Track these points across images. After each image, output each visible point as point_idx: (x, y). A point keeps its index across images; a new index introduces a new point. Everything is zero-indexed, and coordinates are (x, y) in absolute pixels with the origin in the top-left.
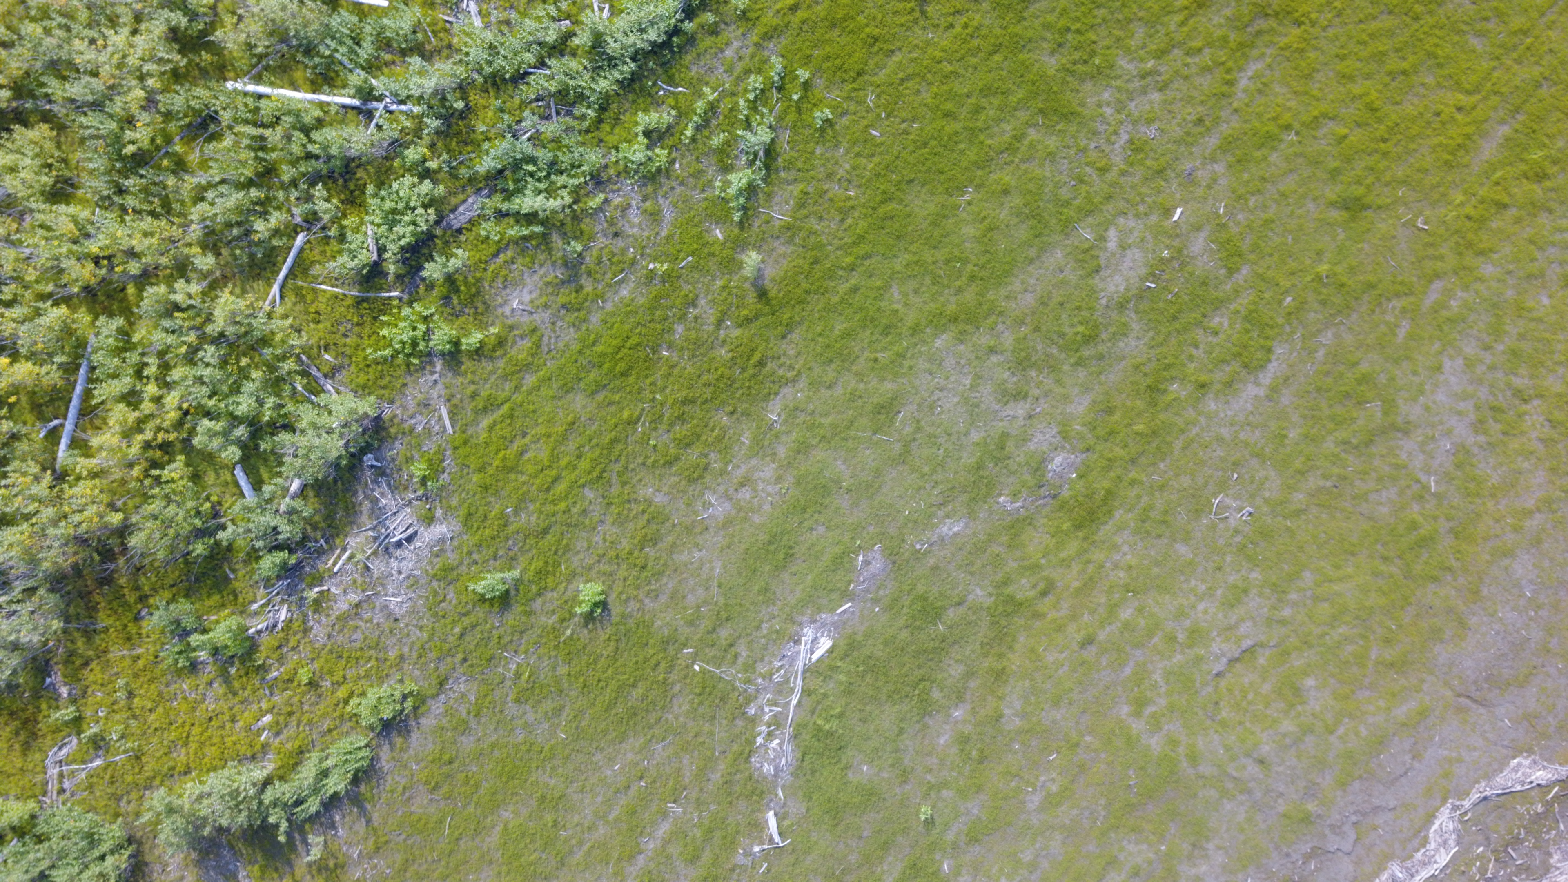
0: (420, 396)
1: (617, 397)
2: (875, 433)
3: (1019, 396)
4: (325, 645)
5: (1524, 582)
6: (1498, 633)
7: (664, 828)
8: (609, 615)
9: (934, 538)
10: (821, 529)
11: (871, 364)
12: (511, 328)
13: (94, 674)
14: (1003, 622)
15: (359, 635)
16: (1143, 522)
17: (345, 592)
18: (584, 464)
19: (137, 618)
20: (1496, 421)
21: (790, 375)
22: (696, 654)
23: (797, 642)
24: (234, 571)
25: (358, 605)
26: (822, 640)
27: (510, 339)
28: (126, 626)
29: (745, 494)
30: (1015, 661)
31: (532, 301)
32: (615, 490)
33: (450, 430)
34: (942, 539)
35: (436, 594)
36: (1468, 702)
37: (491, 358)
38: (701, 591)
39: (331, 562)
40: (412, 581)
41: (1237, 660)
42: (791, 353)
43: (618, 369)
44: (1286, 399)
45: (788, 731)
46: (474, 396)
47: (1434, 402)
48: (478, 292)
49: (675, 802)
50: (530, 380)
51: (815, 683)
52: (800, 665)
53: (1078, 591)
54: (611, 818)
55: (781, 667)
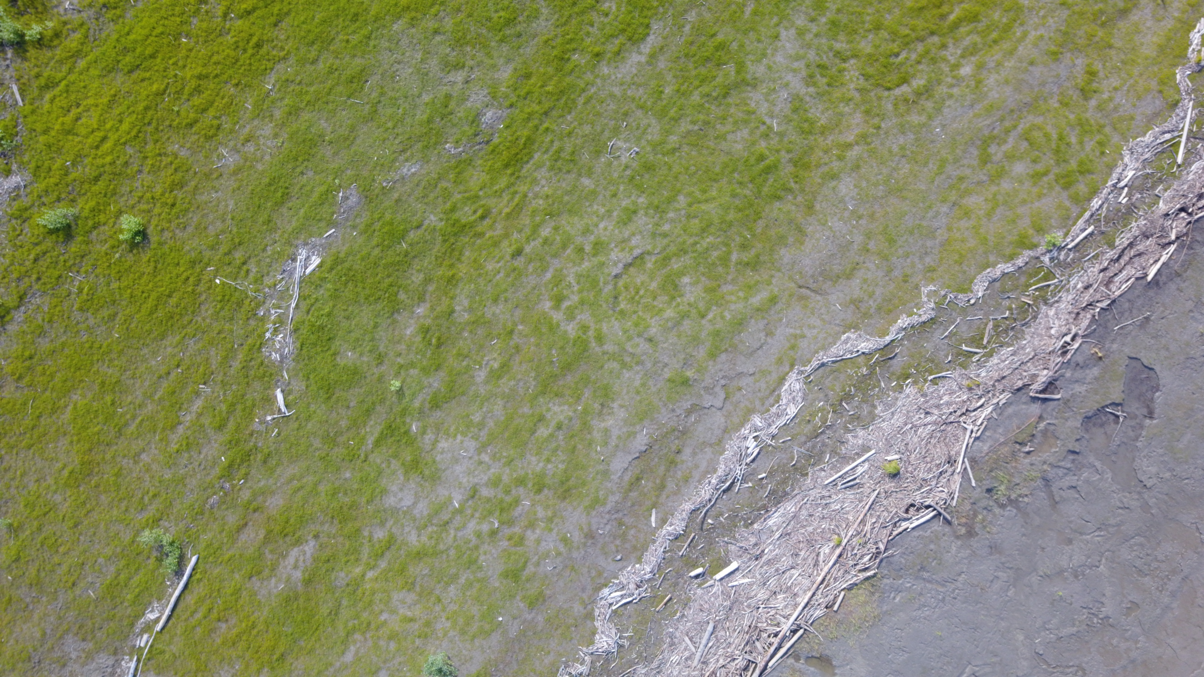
1: (148, 75)
2: (349, 98)
3: (458, 66)
5: (847, 199)
6: (828, 238)
7: (199, 404)
8: (149, 242)
9: (397, 178)
10: (310, 174)
11: (344, 44)
12: (65, 23)
14: (451, 240)
16: (556, 161)
18: (125, 127)
20: (823, 76)
21: (282, 54)
22: (216, 271)
23: (294, 260)
26: (314, 258)
27: (65, 32)
29: (250, 148)
30: (463, 269)
31: (80, 3)
32: (150, 147)
33: (21, 103)
34: (403, 178)
35: (15, 230)
36: (808, 292)
37: (50, 47)
38: (219, 224)
41: (630, 265)
42: (282, 37)
43: (147, 52)
44: (662, 64)
45: (289, 327)
46: (38, 76)
47: (775, 63)
49: (205, 384)
50: (82, 64)
51: (308, 289)
52: (297, 277)
53: (509, 215)
54: (156, 397)
55: (283, 279)
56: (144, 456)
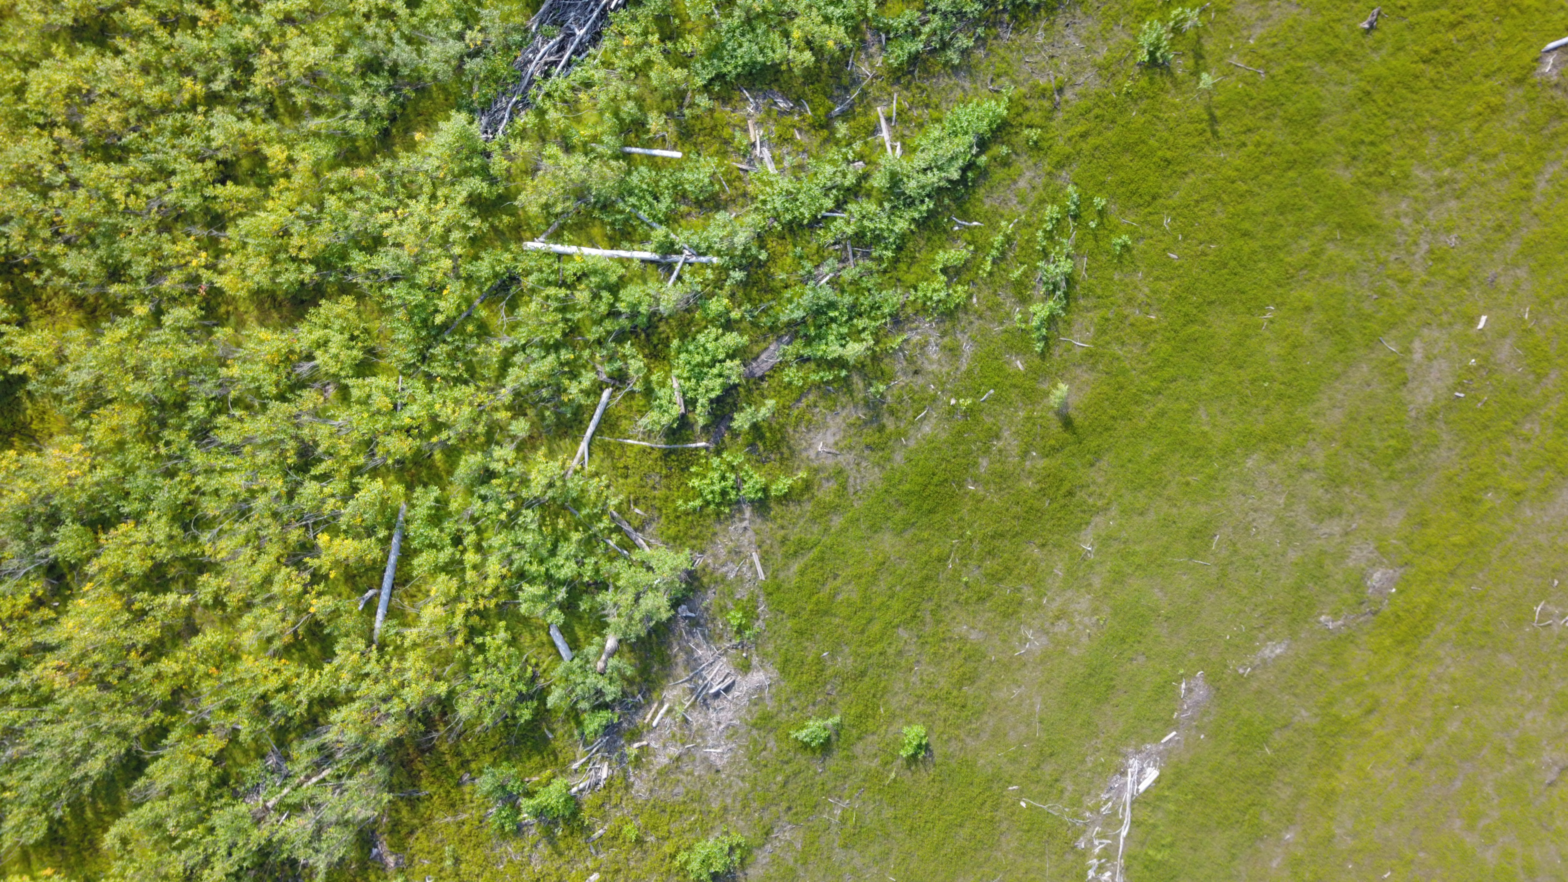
0: (731, 544)
1: (926, 535)
2: (1191, 559)
3: (1334, 513)
4: (648, 800)
8: (931, 756)
9: (1257, 662)
10: (1141, 659)
11: (1183, 488)
12: (817, 471)
13: (419, 843)
14: (1330, 742)
15: (679, 789)
16: (1465, 633)
17: (665, 746)
18: (898, 604)
19: (459, 784)
21: (1100, 503)
22: (1021, 791)
23: (1124, 774)
24: (553, 731)
25: (678, 759)
26: (1149, 770)
27: (818, 483)
28: (449, 792)
29: (1062, 627)
30: (1344, 780)
31: (836, 444)
32: (929, 629)
33: (762, 576)
34: (1264, 662)
35: (756, 741)
37: (799, 503)
38: (1022, 728)
39: (649, 716)
40: (732, 732)
42: (1100, 480)
43: (927, 507)
45: (1120, 863)
46: (784, 541)
48: (783, 438)
50: (838, 522)
51: (1144, 814)
52: (1127, 797)
53: (1404, 707)
55: (1108, 800)
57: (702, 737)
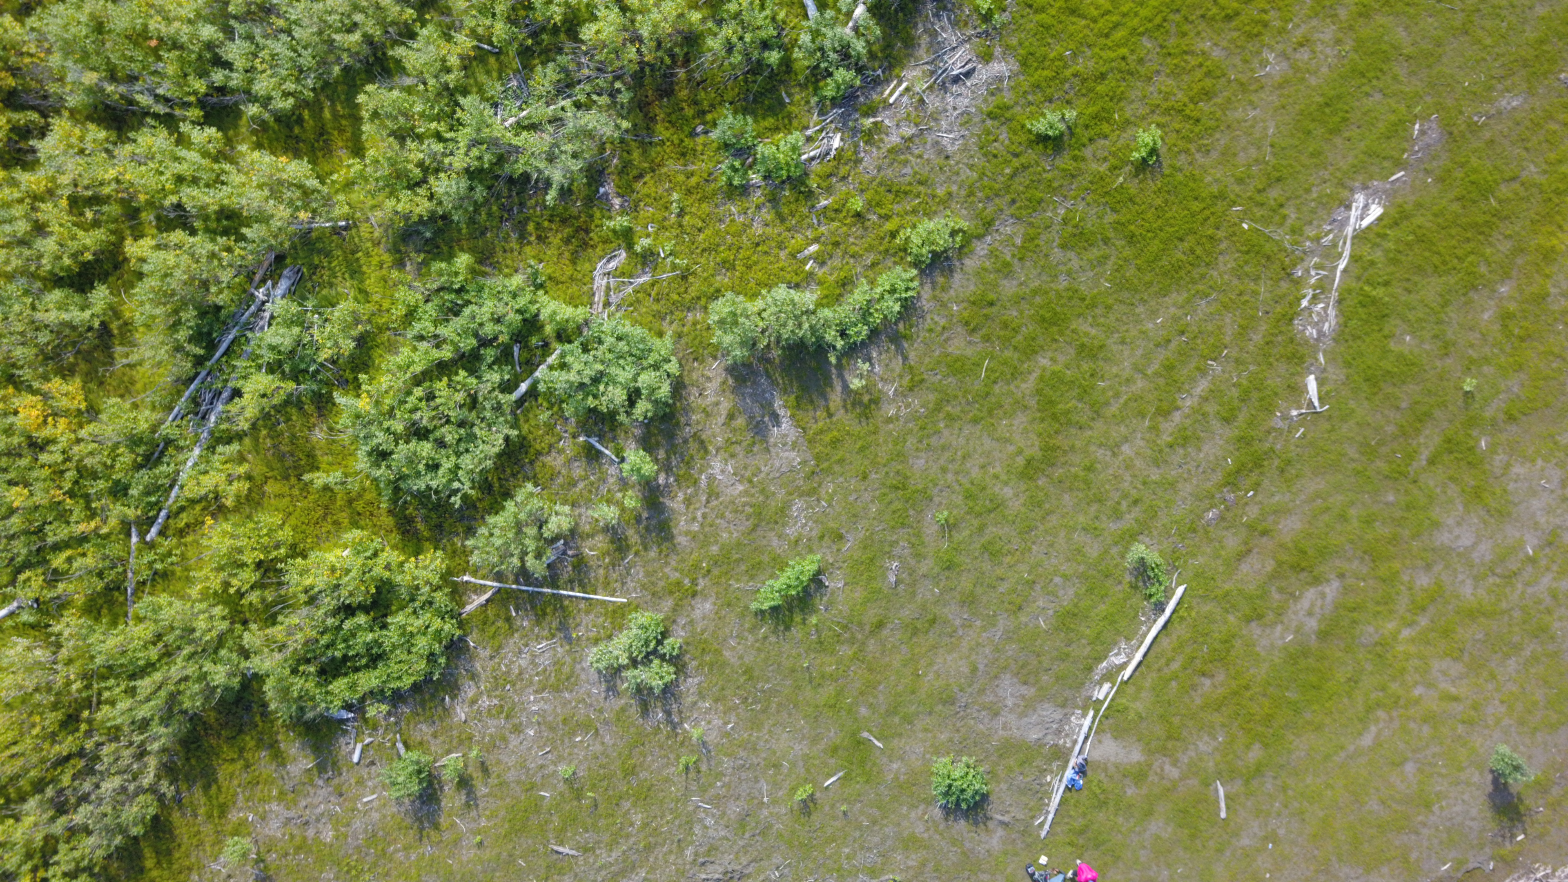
4: (874, 178)
7: (1202, 386)
8: (1161, 166)
9: (1493, 111)
10: (1378, 96)
13: (646, 188)
14: (1556, 200)
15: (908, 170)
17: (897, 126)
18: (1145, 13)
19: (693, 135)
22: (1245, 212)
23: (1348, 207)
24: (789, 95)
25: (910, 139)
26: (1373, 207)
28: (682, 141)
29: (1303, 55)
32: (1172, 43)
34: (1500, 113)
35: (987, 134)
38: (1253, 152)
39: (887, 92)
40: (966, 118)
45: (1334, 295)
49: (1214, 359)
51: (1365, 247)
52: (1349, 230)
54: (1149, 372)
55: (1330, 231)
56: (1125, 448)
57: (936, 120)
